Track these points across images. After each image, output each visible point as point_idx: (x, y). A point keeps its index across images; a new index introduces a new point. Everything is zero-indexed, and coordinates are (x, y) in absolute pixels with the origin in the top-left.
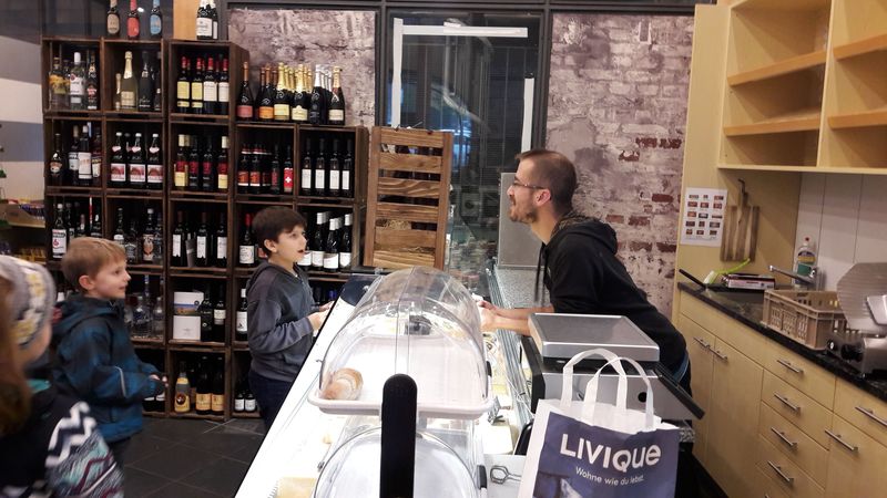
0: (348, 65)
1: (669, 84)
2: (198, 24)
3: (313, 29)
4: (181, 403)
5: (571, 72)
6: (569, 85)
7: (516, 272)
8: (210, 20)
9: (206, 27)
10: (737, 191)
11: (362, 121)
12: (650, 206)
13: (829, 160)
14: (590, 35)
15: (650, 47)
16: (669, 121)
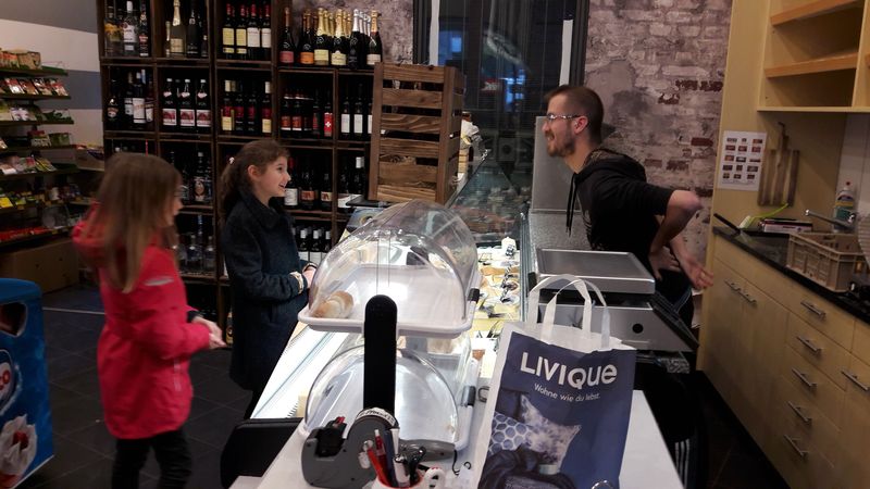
0: (386, 10)
1: (710, 24)
5: (611, 13)
6: (608, 27)
7: (547, 216)
10: (777, 135)
12: (689, 150)
13: (865, 99)
16: (710, 62)
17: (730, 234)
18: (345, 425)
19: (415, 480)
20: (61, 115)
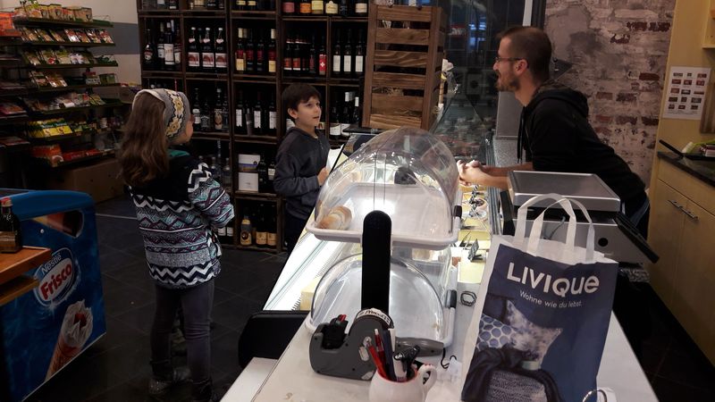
4: (245, 238)
7: (511, 142)
12: (638, 84)
16: (659, 5)
17: (674, 158)
18: (347, 322)
19: (410, 375)
20: (108, 59)
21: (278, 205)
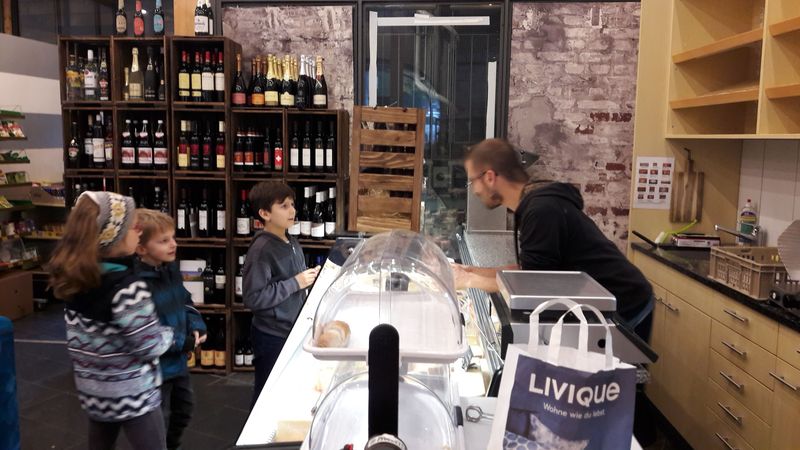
0: (329, 55)
1: (619, 63)
2: (196, 21)
3: (298, 24)
5: (530, 55)
6: (528, 67)
7: (484, 237)
8: (206, 18)
9: (203, 24)
10: (683, 158)
11: (343, 105)
12: (605, 174)
13: (767, 127)
14: (546, 21)
15: (601, 30)
16: (620, 97)
17: (649, 249)
20: (17, 154)
21: (228, 317)
